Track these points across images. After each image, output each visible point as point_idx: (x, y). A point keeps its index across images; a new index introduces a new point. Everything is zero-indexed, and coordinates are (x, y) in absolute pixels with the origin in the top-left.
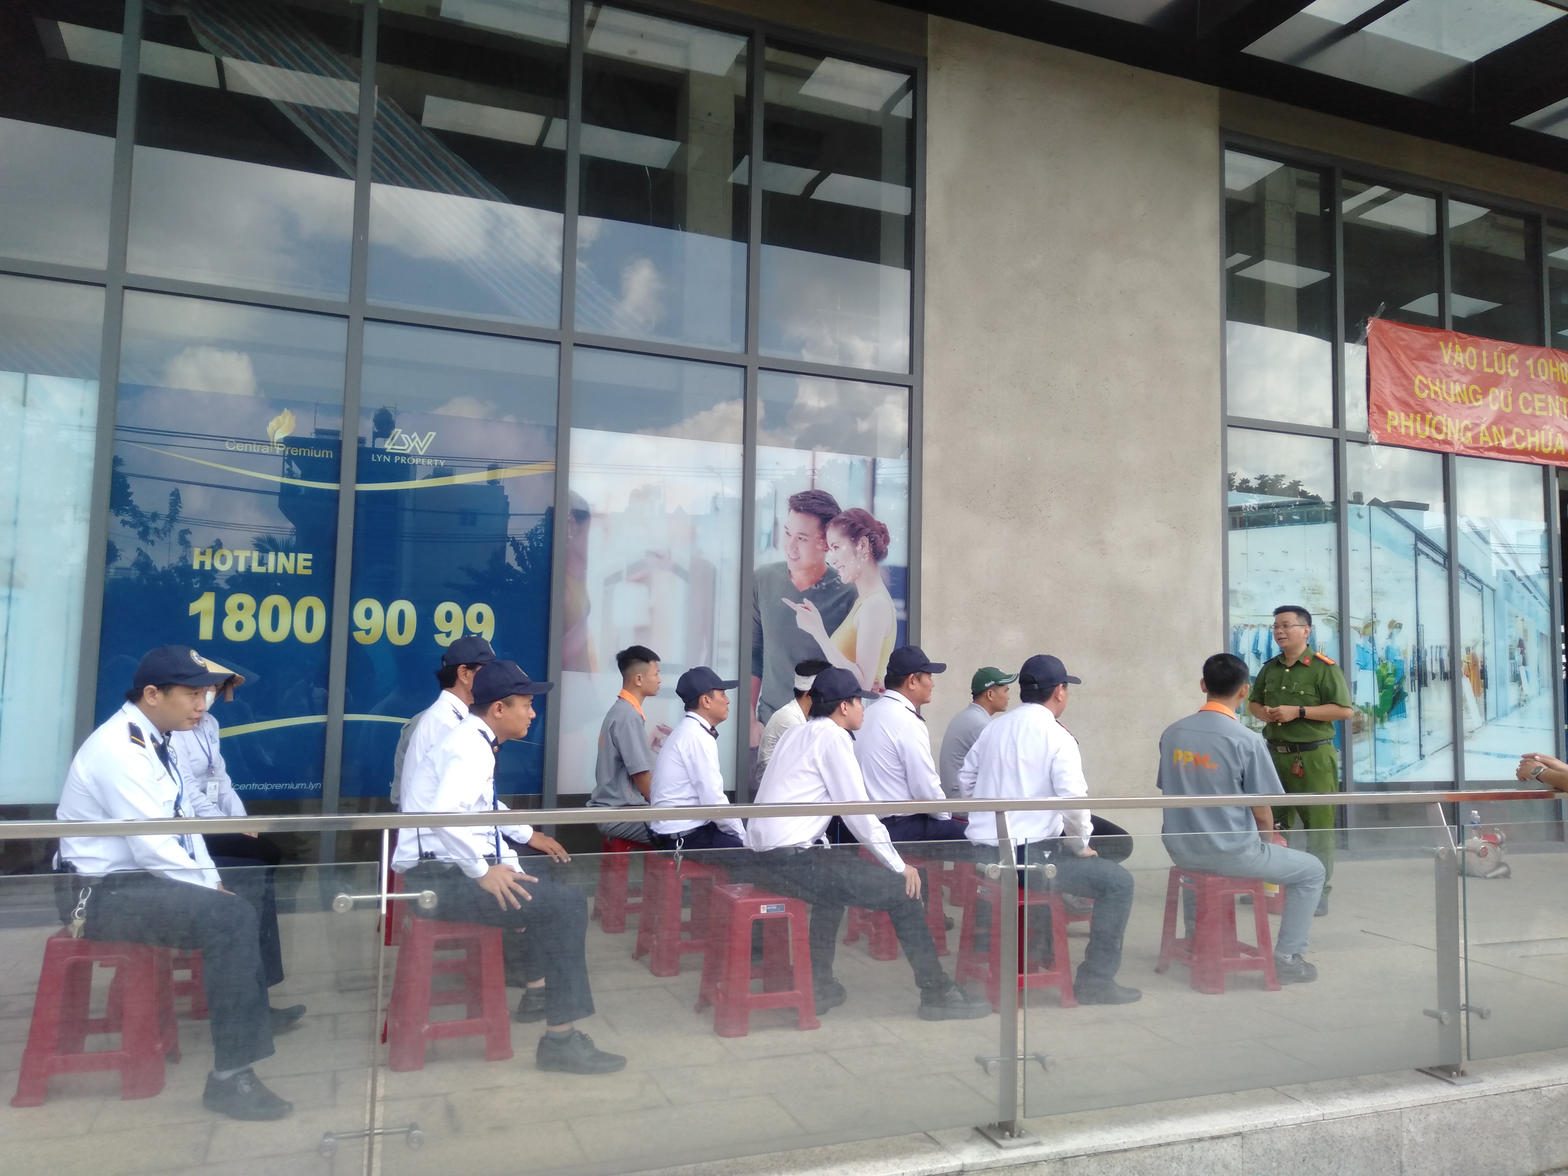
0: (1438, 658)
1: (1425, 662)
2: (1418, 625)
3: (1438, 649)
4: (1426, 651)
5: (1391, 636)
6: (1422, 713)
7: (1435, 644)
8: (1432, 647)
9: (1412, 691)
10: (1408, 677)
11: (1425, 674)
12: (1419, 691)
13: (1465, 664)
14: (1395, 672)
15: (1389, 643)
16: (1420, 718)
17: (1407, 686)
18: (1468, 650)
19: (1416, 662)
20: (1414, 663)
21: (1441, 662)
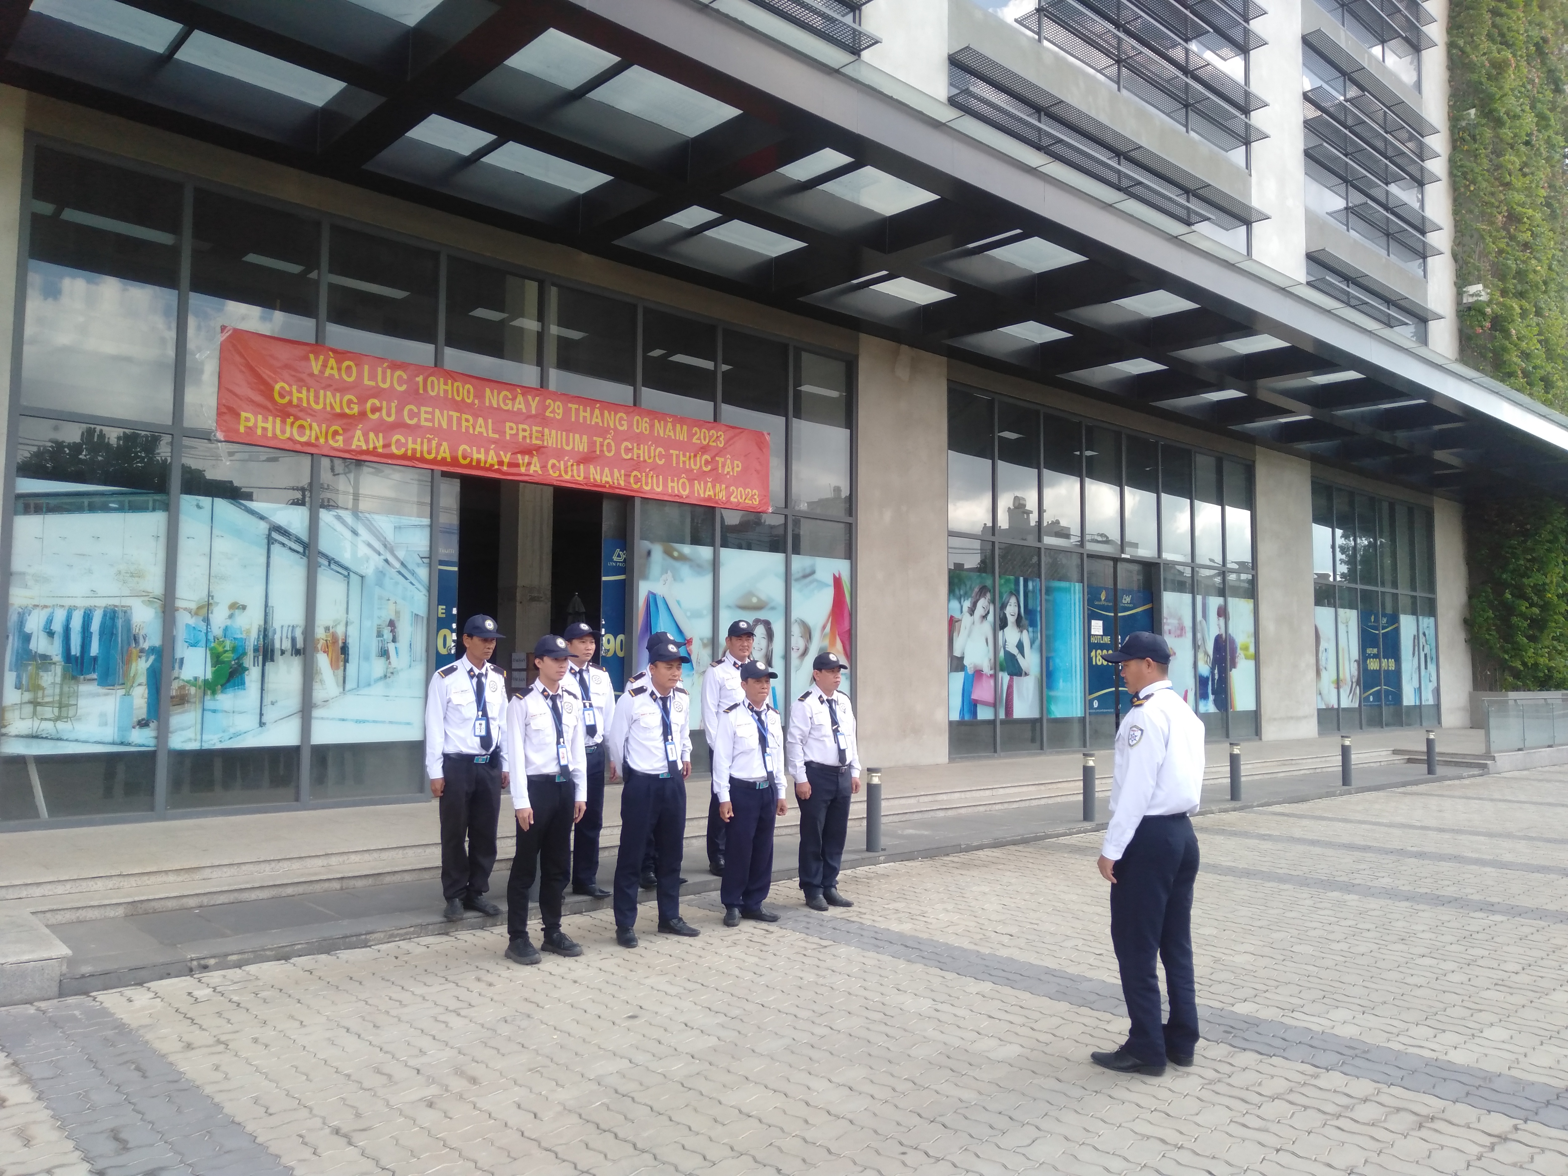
0: (290, 636)
1: (273, 641)
2: (266, 606)
3: (290, 629)
4: (275, 630)
5: (231, 616)
6: (266, 686)
7: (286, 624)
8: (282, 627)
9: (254, 665)
10: (251, 654)
11: (273, 651)
12: (264, 665)
13: (322, 642)
14: (234, 649)
15: (229, 622)
16: (262, 689)
17: (248, 661)
18: (327, 629)
19: (262, 640)
20: (258, 641)
21: (294, 640)
